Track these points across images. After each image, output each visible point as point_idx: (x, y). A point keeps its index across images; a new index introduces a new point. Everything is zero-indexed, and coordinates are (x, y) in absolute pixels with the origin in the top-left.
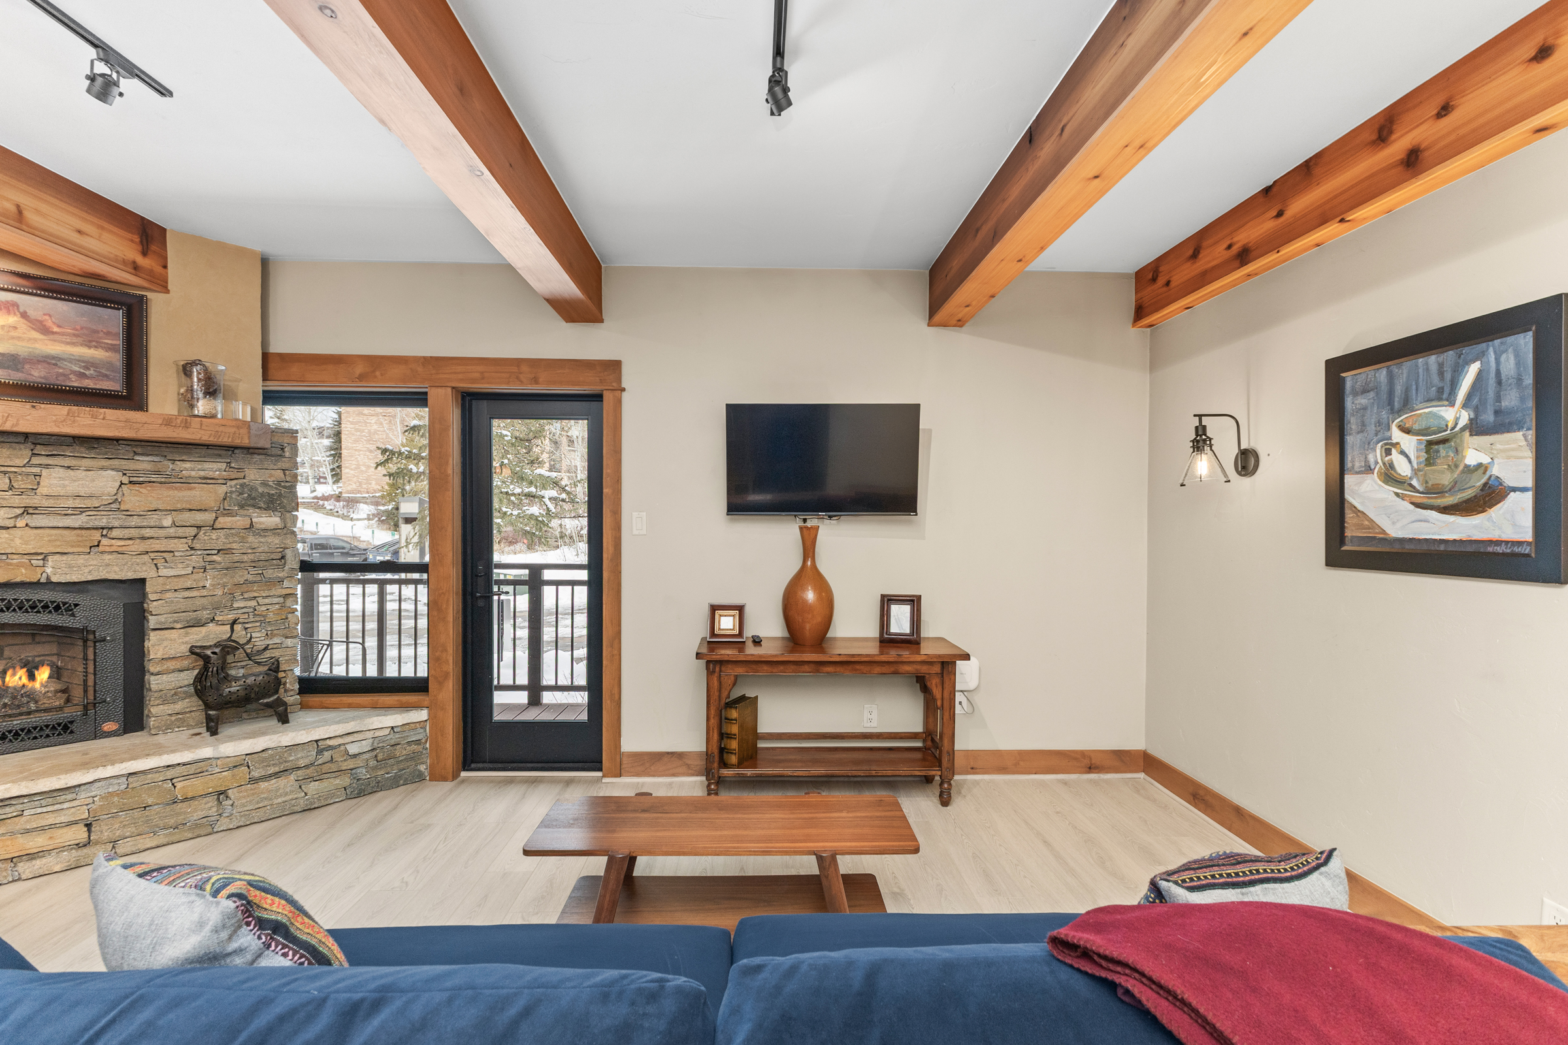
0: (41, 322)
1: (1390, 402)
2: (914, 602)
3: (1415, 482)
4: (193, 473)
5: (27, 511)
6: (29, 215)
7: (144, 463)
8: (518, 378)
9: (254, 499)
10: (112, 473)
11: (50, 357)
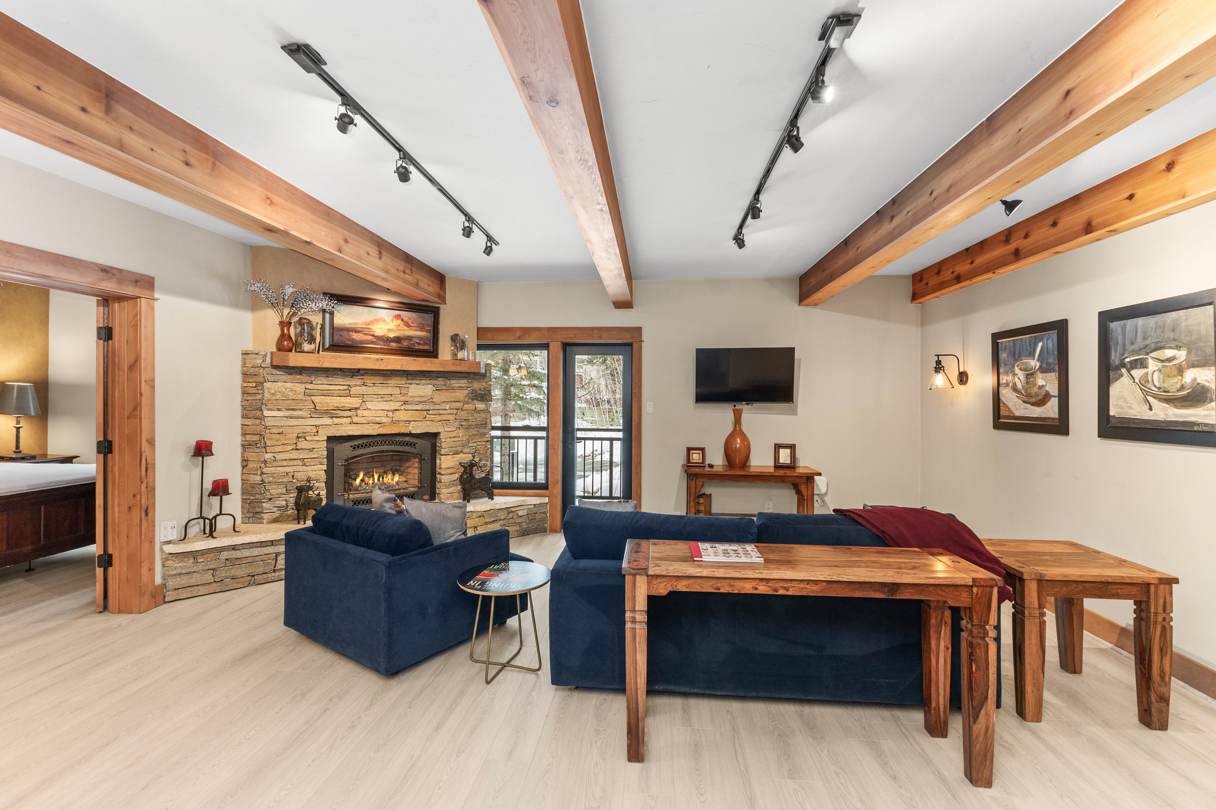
0: (407, 322)
1: (1014, 356)
2: (792, 447)
3: (1023, 392)
4: (456, 385)
5: (405, 403)
7: (440, 382)
8: (592, 337)
9: (476, 396)
10: (431, 386)
11: (410, 337)
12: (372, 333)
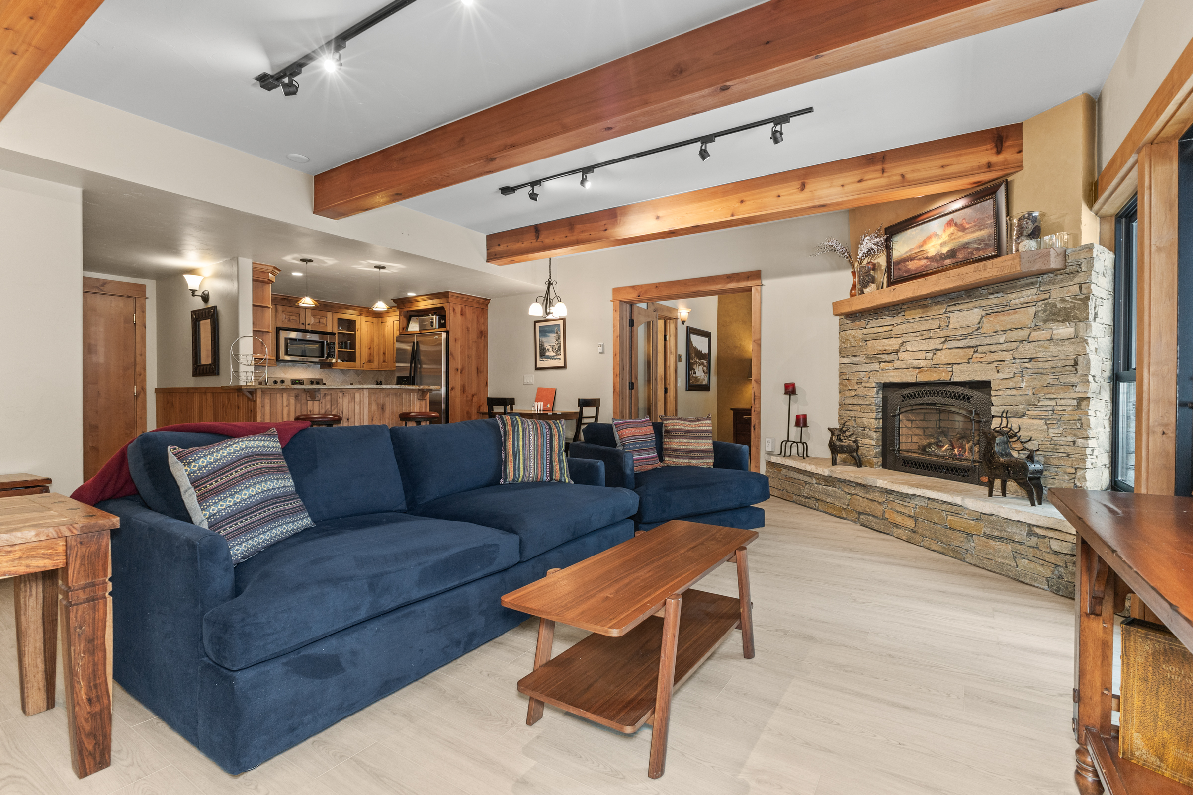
0: (961, 225)
4: (1017, 301)
5: (947, 339)
6: (909, 176)
7: (993, 299)
9: (1054, 314)
10: (977, 309)
11: (967, 244)
12: (925, 256)
